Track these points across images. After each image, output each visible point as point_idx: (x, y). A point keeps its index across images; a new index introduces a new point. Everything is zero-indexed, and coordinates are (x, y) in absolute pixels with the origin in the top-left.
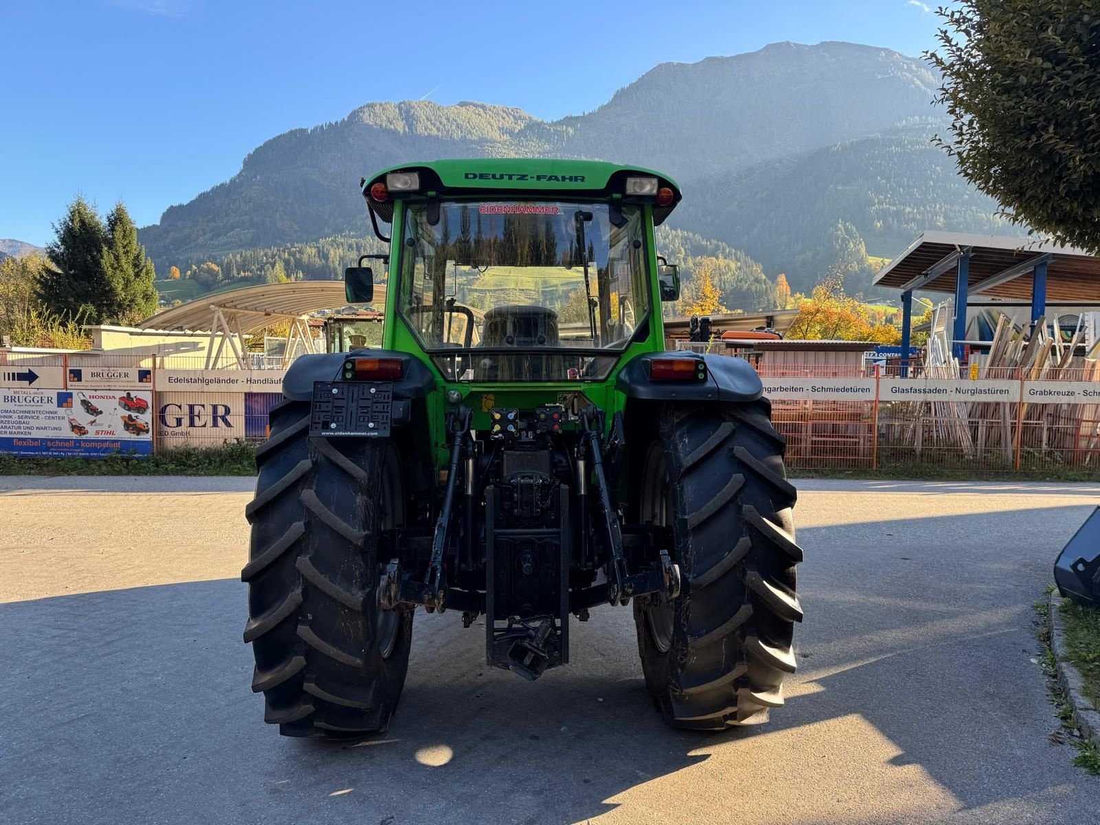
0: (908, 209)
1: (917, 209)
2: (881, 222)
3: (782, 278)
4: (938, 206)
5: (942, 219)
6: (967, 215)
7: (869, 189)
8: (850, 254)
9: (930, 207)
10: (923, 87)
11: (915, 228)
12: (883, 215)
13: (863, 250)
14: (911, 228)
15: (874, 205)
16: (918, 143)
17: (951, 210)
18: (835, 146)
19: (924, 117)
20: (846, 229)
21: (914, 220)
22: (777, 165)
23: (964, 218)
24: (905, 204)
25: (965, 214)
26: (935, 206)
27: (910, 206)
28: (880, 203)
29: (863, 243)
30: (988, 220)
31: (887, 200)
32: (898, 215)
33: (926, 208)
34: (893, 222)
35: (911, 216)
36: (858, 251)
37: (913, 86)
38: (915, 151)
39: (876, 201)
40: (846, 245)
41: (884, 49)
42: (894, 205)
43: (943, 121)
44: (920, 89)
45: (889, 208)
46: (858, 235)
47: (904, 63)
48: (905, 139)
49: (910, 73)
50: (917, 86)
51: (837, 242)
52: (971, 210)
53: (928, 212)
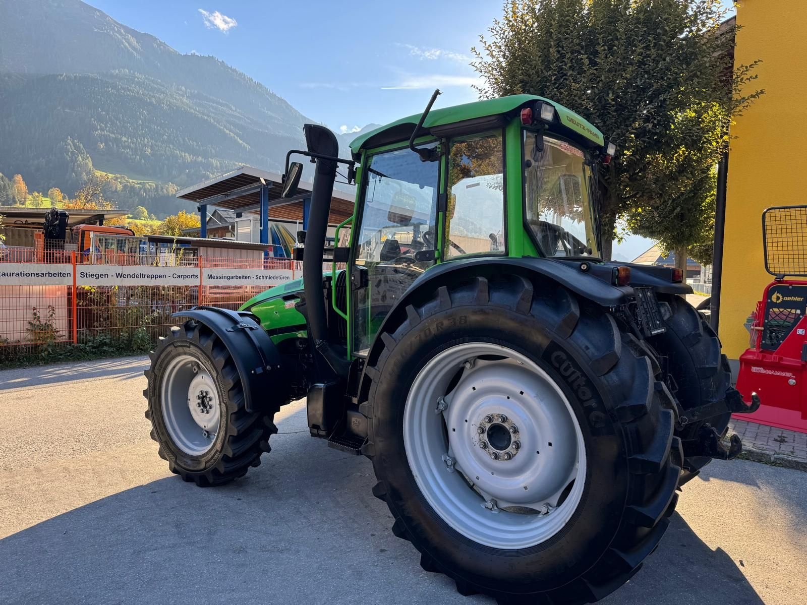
0: (124, 139)
1: (131, 140)
2: (104, 144)
3: (19, 178)
4: (146, 140)
5: (149, 150)
6: (167, 151)
7: (92, 117)
8: (79, 166)
9: (141, 140)
10: (130, 49)
11: (130, 153)
12: (106, 140)
13: (90, 165)
14: (127, 153)
15: (97, 130)
16: (129, 90)
17: (155, 145)
18: (61, 75)
19: (132, 71)
20: (74, 145)
21: (129, 147)
22: (7, 78)
23: (165, 151)
24: (121, 134)
25: (165, 149)
26: (144, 140)
27: (125, 136)
28: (102, 130)
29: (90, 158)
30: (181, 156)
31: (108, 128)
32: (117, 141)
33: (137, 140)
34: (113, 146)
35: (127, 144)
36: (86, 164)
37: (122, 46)
38: (128, 95)
39: (99, 127)
40: (76, 158)
41: (99, 11)
42: (113, 133)
43: (146, 78)
44: (128, 50)
45: (109, 136)
46: (85, 151)
47: (115, 26)
48: (119, 85)
49: (120, 35)
50: (125, 46)
51: (68, 155)
52: (170, 147)
53: (139, 143)
